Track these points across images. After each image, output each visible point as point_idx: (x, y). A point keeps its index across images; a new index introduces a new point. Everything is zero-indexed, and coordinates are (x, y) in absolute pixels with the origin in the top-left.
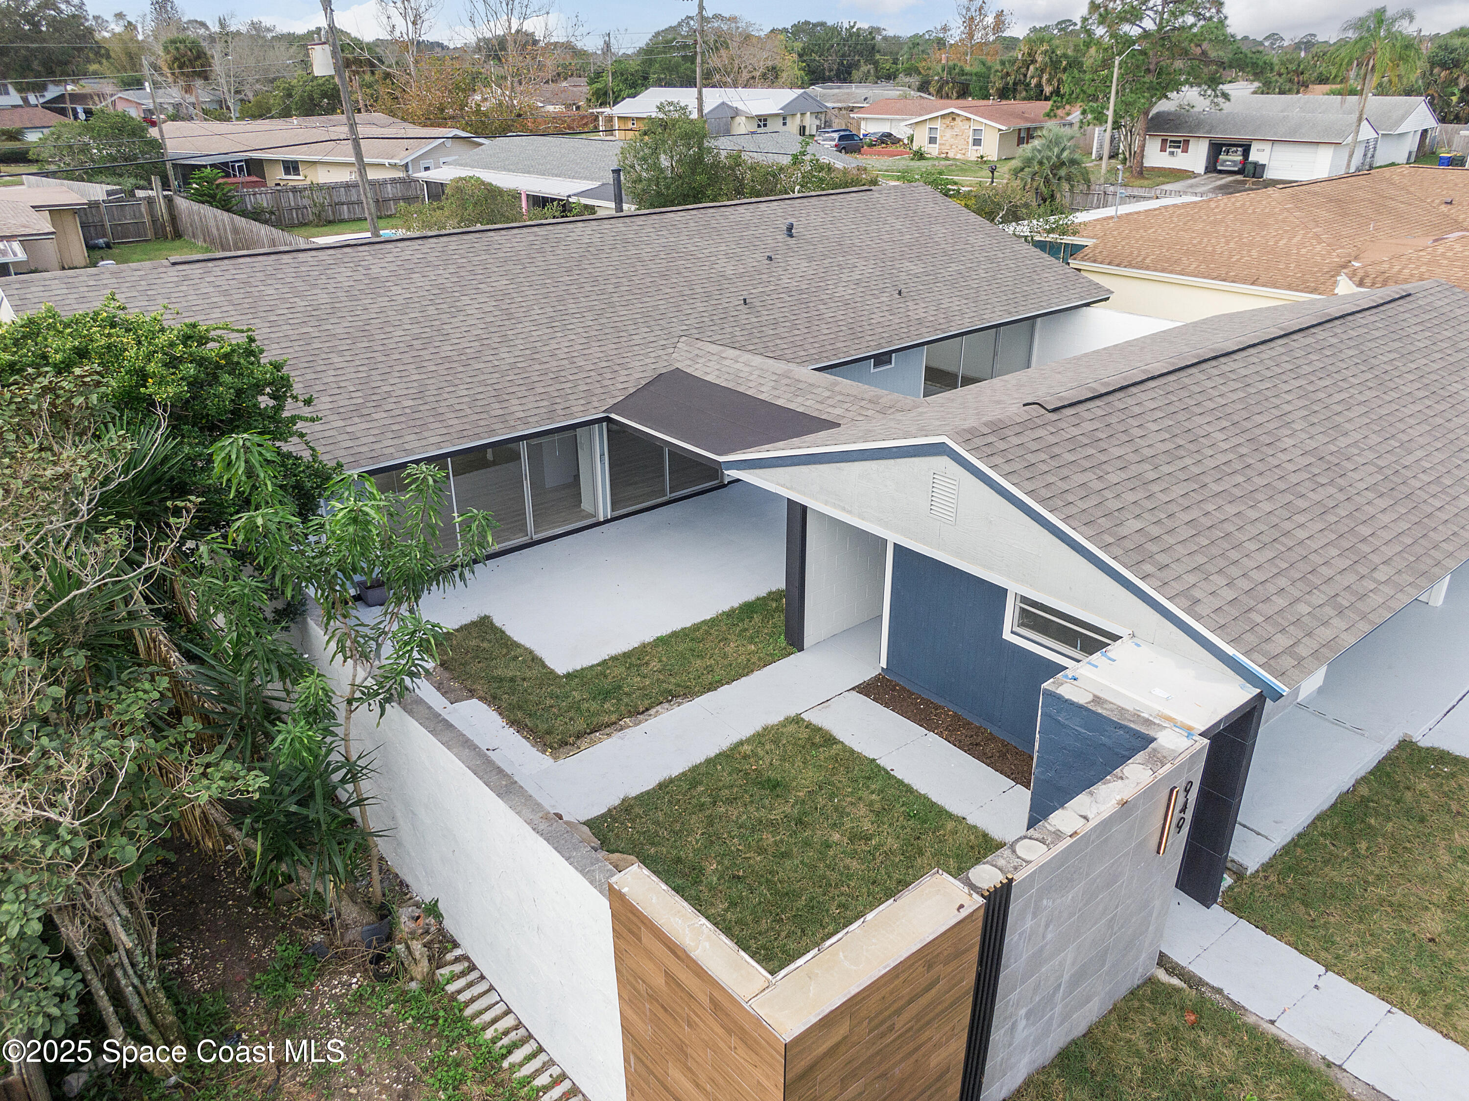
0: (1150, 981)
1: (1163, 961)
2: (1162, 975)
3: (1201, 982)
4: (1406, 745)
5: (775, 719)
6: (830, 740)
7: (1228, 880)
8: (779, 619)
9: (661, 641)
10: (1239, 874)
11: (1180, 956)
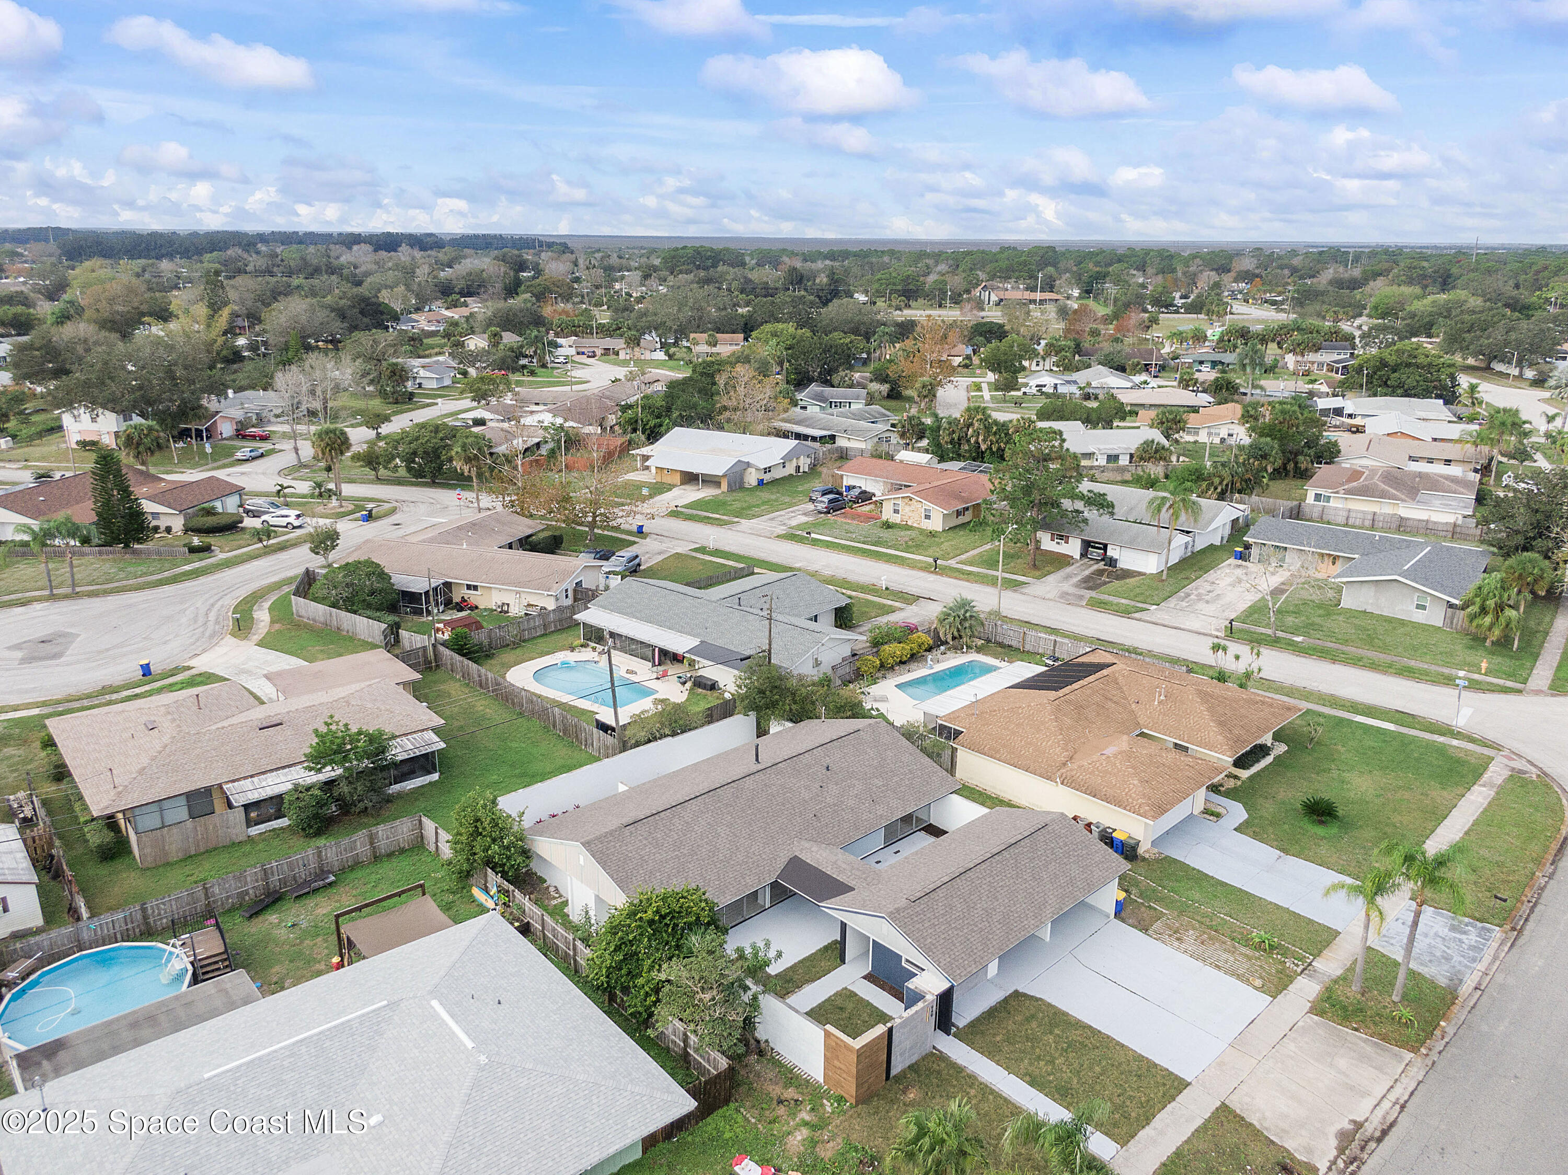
0: (932, 1052)
1: (934, 1048)
2: (934, 1051)
3: (943, 1052)
4: (1016, 992)
5: (839, 989)
6: (856, 995)
7: (954, 1030)
8: (837, 952)
9: (801, 962)
10: (958, 1028)
11: (939, 1047)
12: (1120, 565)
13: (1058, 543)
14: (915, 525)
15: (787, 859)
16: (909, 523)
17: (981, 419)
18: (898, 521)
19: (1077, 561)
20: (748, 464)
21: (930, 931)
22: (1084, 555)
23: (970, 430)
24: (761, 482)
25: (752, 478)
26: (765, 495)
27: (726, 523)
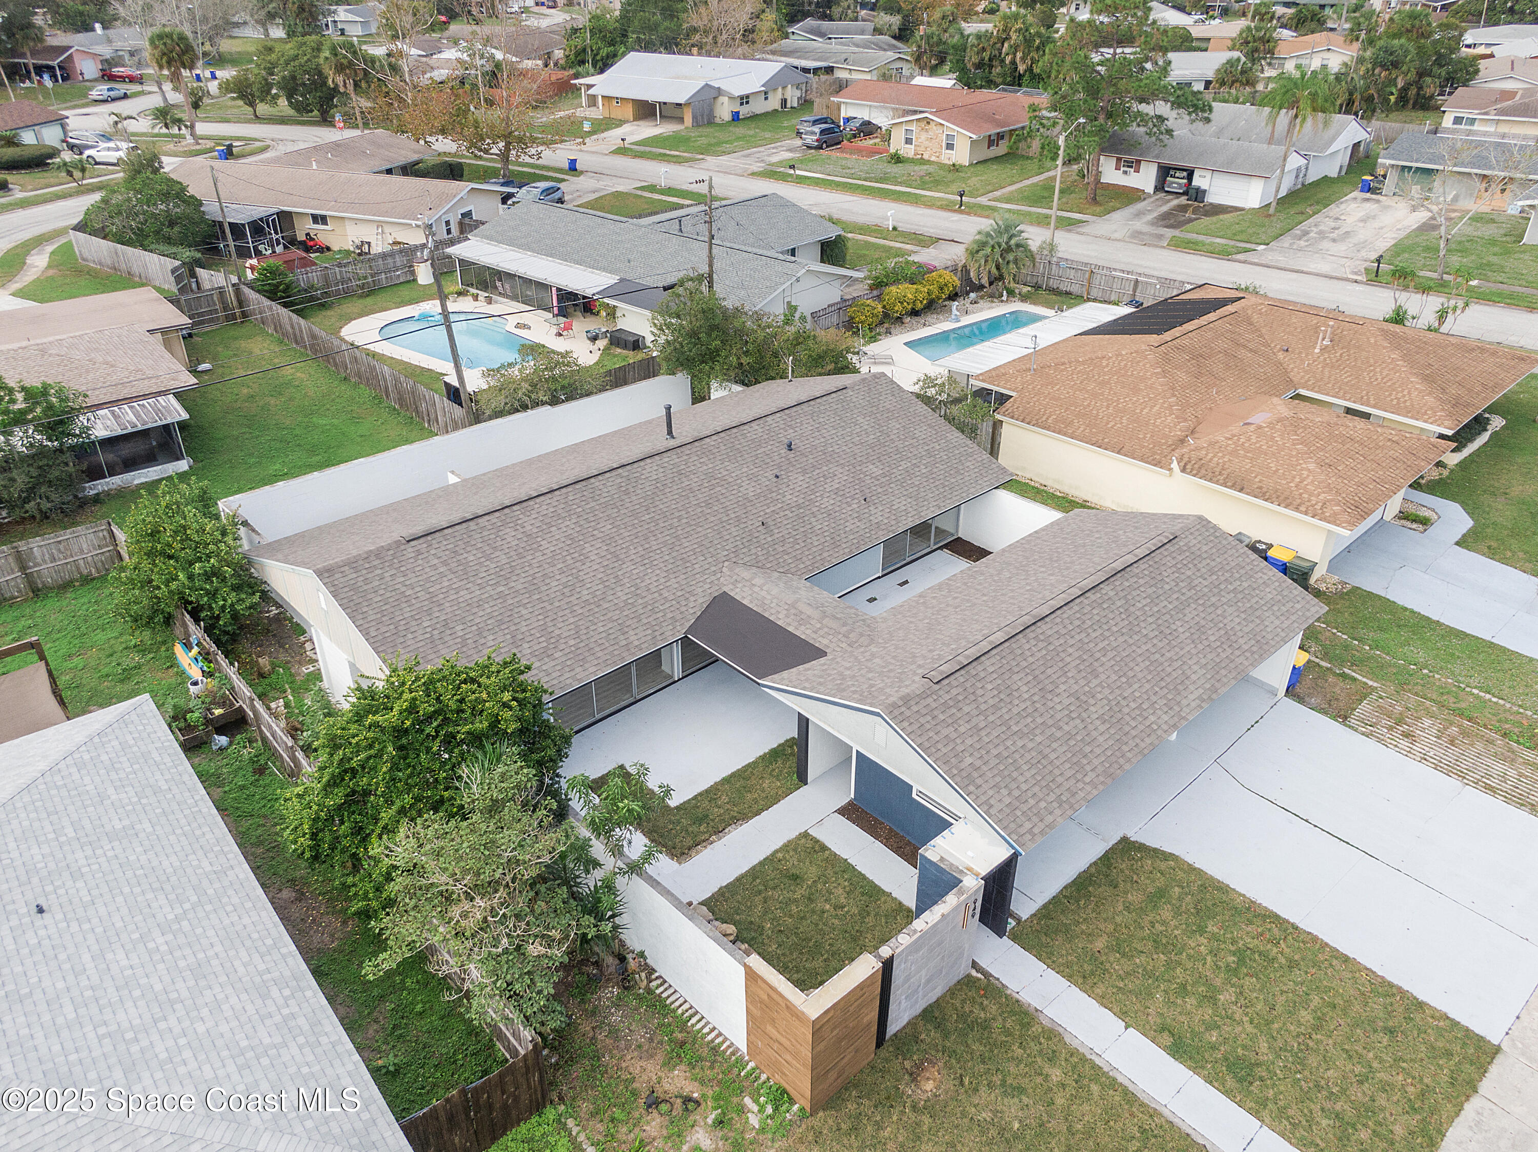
0: (969, 976)
1: (974, 965)
2: (974, 973)
3: (991, 975)
4: (1124, 840)
5: (793, 835)
6: (824, 848)
7: (1012, 923)
8: (792, 762)
9: (727, 780)
10: (1018, 920)
11: (983, 964)
12: (1211, 199)
13: (1125, 172)
14: (933, 159)
15: (708, 599)
16: (926, 157)
17: (1020, 29)
18: (911, 155)
19: (1149, 196)
20: (719, 92)
21: (969, 742)
22: (1160, 187)
23: (1006, 45)
24: (736, 117)
25: (724, 110)
26: (739, 130)
27: (687, 160)
